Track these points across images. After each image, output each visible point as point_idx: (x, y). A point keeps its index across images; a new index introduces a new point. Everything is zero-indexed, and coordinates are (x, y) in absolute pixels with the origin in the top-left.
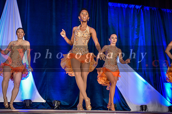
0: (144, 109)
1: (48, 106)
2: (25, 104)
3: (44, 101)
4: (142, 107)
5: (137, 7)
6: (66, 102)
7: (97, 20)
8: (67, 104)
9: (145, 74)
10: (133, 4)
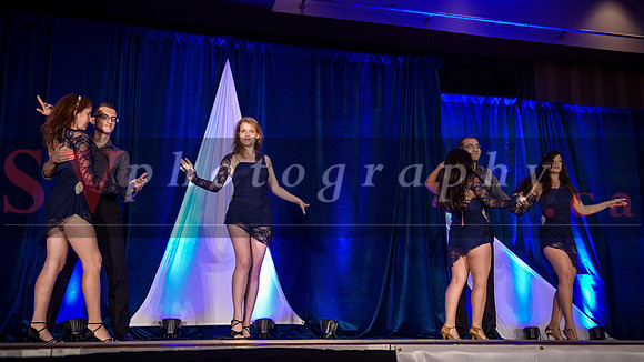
0: (533, 336)
1: (311, 333)
2: (259, 329)
3: (300, 322)
4: (527, 330)
5: (507, 102)
6: (351, 322)
7: (416, 136)
8: (352, 327)
9: (531, 255)
10: (498, 96)
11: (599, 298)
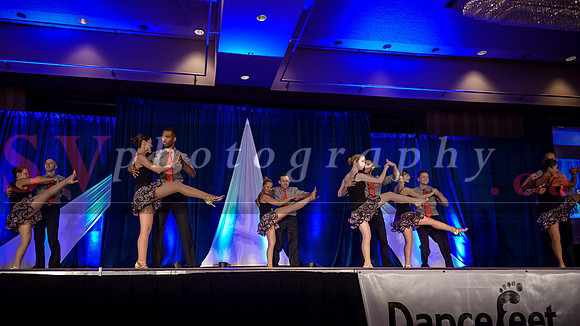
5: (410, 136)
10: (404, 133)
11: (467, 250)
